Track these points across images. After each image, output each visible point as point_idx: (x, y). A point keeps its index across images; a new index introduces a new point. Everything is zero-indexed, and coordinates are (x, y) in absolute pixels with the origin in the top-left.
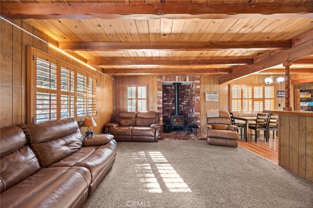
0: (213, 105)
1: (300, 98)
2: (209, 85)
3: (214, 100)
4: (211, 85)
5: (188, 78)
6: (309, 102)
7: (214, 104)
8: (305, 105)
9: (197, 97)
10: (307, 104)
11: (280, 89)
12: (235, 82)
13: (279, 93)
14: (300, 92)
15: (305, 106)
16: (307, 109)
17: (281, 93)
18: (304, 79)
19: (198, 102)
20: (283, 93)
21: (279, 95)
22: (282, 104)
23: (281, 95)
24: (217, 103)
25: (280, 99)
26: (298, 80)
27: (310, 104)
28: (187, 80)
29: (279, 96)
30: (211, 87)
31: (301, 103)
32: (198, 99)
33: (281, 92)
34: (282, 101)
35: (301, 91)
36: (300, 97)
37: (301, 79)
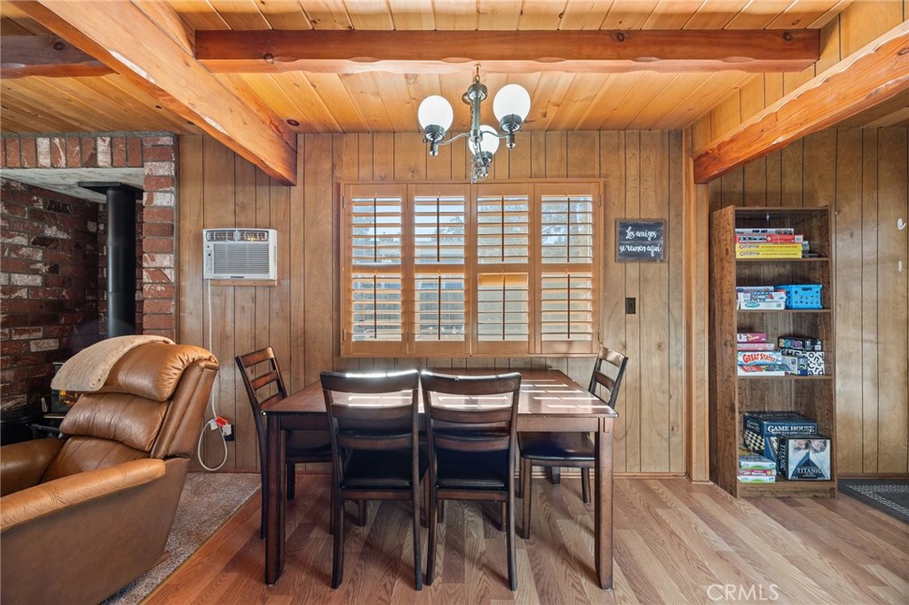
0: (251, 304)
1: (740, 263)
2: (231, 188)
3: (247, 276)
4: (239, 188)
5: (103, 146)
6: (794, 288)
7: (254, 299)
8: (762, 306)
9: (153, 260)
10: (775, 302)
11: (632, 214)
12: (377, 173)
13: (630, 234)
14: (737, 227)
15: (763, 313)
16: (789, 329)
17: (639, 234)
18: (745, 131)
19: (159, 288)
20: (652, 234)
21: (630, 249)
22: (648, 300)
23: (639, 249)
24: (274, 294)
25: (633, 269)
26: (720, 147)
27: (795, 298)
28: (103, 158)
29: (627, 254)
30: (240, 198)
31: (741, 295)
32: (159, 269)
33: (637, 227)
34: (646, 280)
35: (743, 220)
36: (738, 256)
37: (732, 141)
